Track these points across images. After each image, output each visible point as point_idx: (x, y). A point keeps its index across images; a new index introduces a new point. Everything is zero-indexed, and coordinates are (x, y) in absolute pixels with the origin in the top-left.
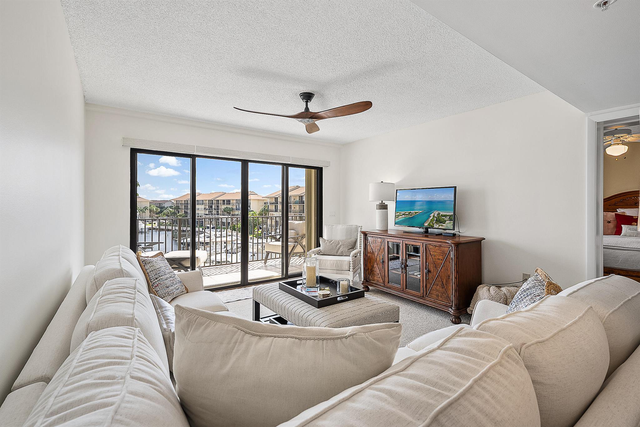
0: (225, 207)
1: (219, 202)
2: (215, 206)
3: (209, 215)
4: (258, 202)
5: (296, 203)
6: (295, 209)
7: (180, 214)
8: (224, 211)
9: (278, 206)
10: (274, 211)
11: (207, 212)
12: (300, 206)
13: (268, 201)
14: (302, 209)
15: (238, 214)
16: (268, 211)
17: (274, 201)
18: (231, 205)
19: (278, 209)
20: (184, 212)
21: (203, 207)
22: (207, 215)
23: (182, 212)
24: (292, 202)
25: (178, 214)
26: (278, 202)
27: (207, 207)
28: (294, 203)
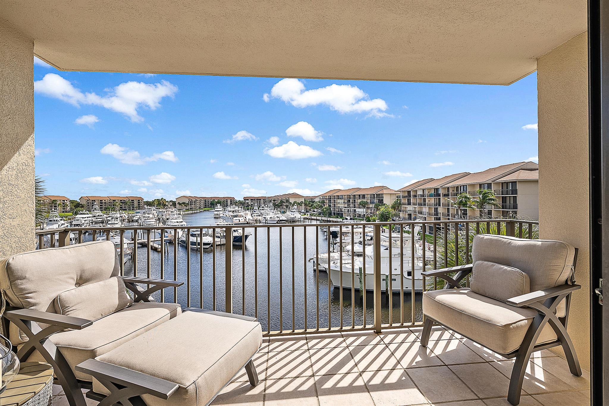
0: (361, 200)
1: (355, 197)
2: (352, 201)
3: (347, 208)
4: (391, 196)
5: (431, 196)
6: (430, 202)
7: (325, 207)
8: (360, 204)
9: (411, 199)
10: (407, 204)
11: (346, 206)
12: (436, 199)
13: (401, 194)
14: (438, 202)
15: (372, 207)
16: (400, 204)
17: (406, 194)
18: (366, 199)
19: (411, 202)
20: (328, 205)
21: (343, 201)
22: (346, 208)
23: (327, 206)
24: (426, 195)
25: (324, 207)
26: (411, 195)
27: (346, 201)
28: (428, 196)
